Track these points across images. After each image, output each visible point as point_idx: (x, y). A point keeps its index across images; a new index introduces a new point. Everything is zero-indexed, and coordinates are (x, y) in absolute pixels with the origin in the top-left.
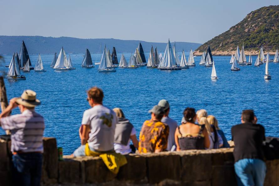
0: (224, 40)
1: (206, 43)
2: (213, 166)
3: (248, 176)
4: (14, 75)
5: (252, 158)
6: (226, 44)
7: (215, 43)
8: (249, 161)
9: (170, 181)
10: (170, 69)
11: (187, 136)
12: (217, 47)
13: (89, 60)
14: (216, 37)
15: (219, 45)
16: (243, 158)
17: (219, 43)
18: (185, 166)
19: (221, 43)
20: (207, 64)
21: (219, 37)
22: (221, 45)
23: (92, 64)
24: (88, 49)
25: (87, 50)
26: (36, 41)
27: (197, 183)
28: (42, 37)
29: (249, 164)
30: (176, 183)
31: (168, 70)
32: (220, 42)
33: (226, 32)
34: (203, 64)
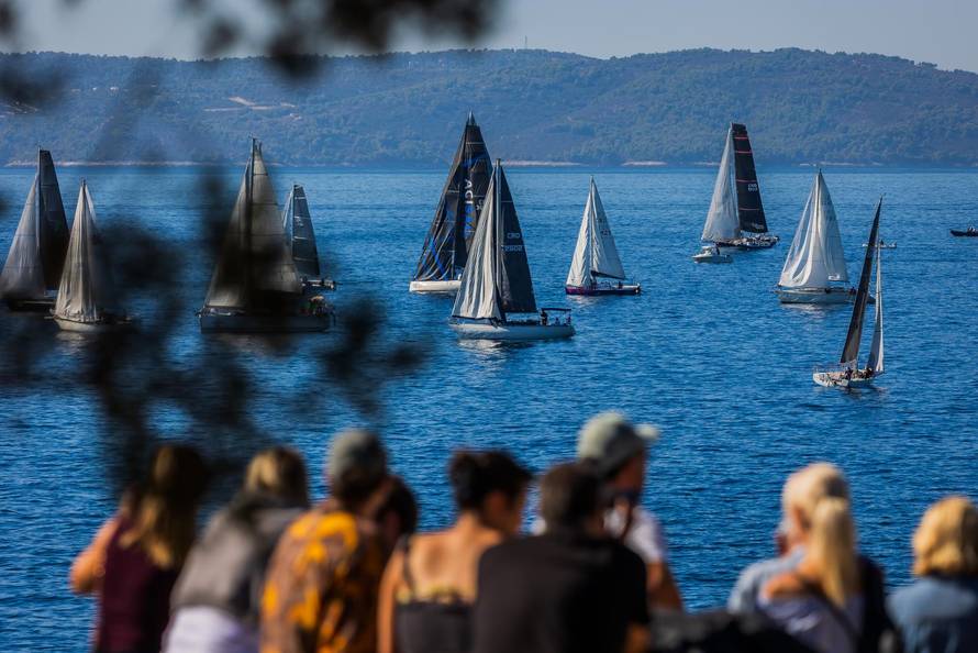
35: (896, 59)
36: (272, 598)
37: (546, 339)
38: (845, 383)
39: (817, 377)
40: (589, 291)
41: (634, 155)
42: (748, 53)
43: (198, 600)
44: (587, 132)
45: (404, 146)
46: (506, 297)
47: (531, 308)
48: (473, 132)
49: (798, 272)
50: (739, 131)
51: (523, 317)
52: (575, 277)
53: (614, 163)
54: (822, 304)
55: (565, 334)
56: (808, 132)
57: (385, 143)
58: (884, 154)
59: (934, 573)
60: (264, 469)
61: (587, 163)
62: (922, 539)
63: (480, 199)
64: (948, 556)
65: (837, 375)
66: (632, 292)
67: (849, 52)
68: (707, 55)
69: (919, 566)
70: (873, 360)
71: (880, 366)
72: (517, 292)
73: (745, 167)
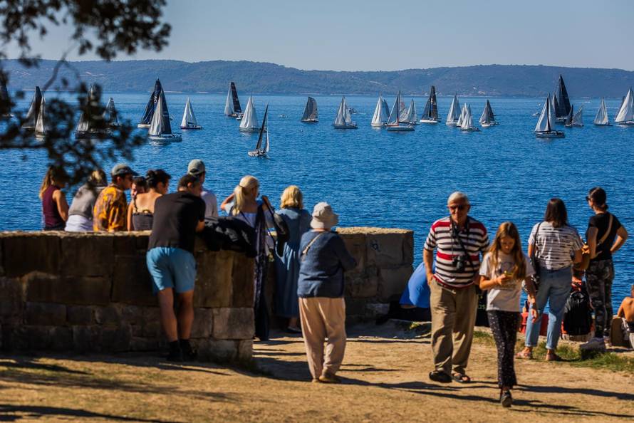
2: (117, 256)
3: (162, 273)
4: (547, 129)
5: (169, 246)
8: (164, 251)
9: (42, 275)
11: (144, 211)
16: (155, 247)
18: (66, 253)
27: (87, 279)
29: (163, 255)
30: (52, 277)
35: (273, 64)
36: (96, 211)
37: (173, 141)
38: (257, 155)
39: (249, 153)
40: (187, 128)
41: (199, 90)
42: (231, 62)
43: (75, 213)
44: (186, 83)
45: (135, 87)
46: (164, 130)
47: (171, 133)
48: (158, 83)
49: (245, 124)
50: (233, 84)
51: (168, 135)
52: (183, 124)
53: (193, 92)
54: (250, 132)
55: (180, 140)
56: (249, 84)
57: (129, 85)
58: (270, 91)
59: (286, 207)
60: (96, 175)
61: (186, 92)
62: (283, 198)
63: (158, 99)
64: (290, 201)
65: (255, 153)
66: (199, 129)
67: (261, 62)
68: (220, 62)
69: (282, 205)
70: (265, 149)
71: (267, 150)
72: (166, 127)
73: (235, 94)
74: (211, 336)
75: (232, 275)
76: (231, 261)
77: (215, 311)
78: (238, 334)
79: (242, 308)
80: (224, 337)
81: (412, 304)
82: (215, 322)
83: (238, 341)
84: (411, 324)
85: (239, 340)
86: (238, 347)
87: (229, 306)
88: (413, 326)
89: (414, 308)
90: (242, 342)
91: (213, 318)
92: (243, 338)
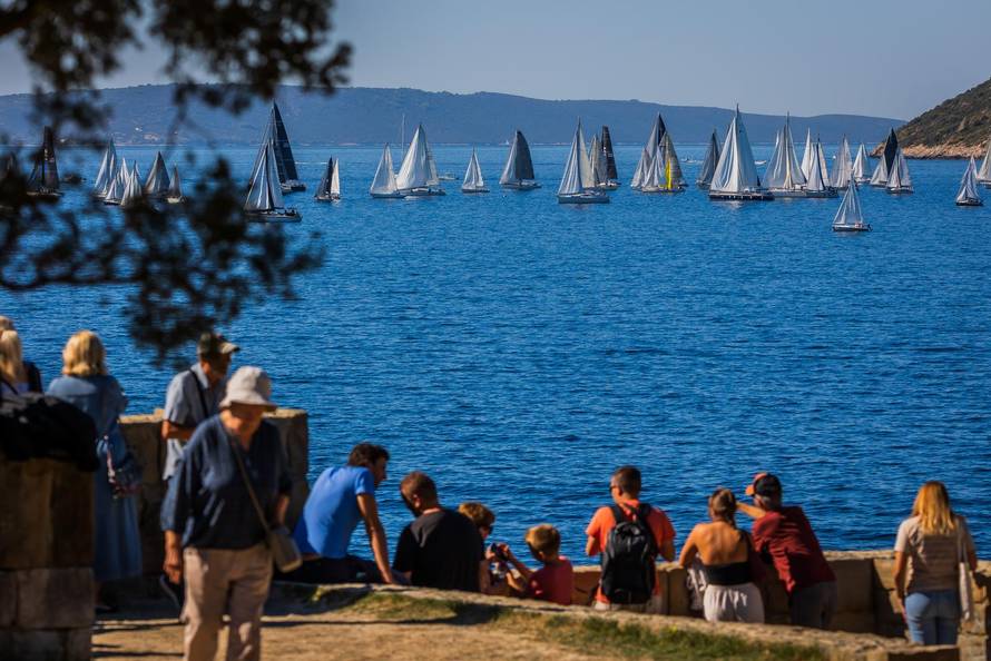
0: (972, 111)
1: (917, 121)
6: (978, 124)
7: (945, 122)
10: (737, 198)
12: (949, 131)
13: (524, 166)
14: (949, 101)
15: (957, 127)
17: (957, 120)
19: (961, 120)
20: (894, 184)
21: (958, 101)
22: (962, 127)
23: (533, 178)
24: (521, 130)
25: (519, 133)
26: (401, 103)
28: (419, 91)
31: (732, 198)
32: (958, 116)
33: (980, 86)
34: (882, 185)
74: (14, 623)
75: (52, 505)
76: (49, 479)
77: (21, 576)
78: (65, 619)
79: (72, 570)
80: (40, 625)
81: (314, 552)
82: (23, 595)
83: (65, 630)
84: (314, 591)
85: (67, 630)
86: (64, 642)
87: (47, 567)
88: (319, 593)
89: (320, 560)
90: (71, 634)
91: (18, 589)
92: (74, 625)
